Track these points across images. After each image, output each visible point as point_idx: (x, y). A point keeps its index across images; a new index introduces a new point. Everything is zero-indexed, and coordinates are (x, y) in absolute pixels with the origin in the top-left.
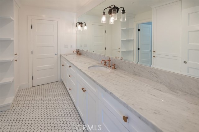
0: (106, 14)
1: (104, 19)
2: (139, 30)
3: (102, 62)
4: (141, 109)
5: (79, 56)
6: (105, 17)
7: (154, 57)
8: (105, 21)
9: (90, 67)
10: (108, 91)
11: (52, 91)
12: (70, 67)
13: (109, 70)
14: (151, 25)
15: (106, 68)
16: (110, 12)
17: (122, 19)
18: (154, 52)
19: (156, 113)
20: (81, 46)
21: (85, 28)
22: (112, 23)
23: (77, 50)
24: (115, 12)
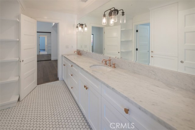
0: (106, 16)
1: (104, 20)
2: (137, 31)
3: (102, 62)
4: (141, 101)
5: (80, 56)
6: (105, 19)
7: (152, 57)
8: (106, 23)
9: (92, 66)
10: (110, 87)
11: (54, 89)
12: (72, 66)
13: (109, 69)
14: (149, 26)
15: (107, 67)
16: (110, 14)
17: (122, 21)
18: (152, 52)
19: (154, 105)
20: (81, 47)
21: (86, 29)
22: (112, 24)
23: (77, 50)
24: (115, 14)
